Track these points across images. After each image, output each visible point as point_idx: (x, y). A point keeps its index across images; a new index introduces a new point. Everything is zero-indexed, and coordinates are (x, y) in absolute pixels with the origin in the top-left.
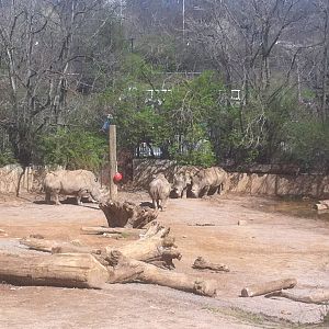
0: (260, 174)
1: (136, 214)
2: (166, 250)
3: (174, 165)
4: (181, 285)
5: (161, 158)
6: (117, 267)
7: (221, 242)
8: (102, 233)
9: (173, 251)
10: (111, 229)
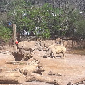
0: (67, 40)
1: (25, 56)
2: (39, 69)
3: (36, 38)
4: (49, 81)
5: (31, 35)
6: (27, 76)
7: (57, 65)
8: (13, 63)
9: (42, 69)
10: (16, 62)
